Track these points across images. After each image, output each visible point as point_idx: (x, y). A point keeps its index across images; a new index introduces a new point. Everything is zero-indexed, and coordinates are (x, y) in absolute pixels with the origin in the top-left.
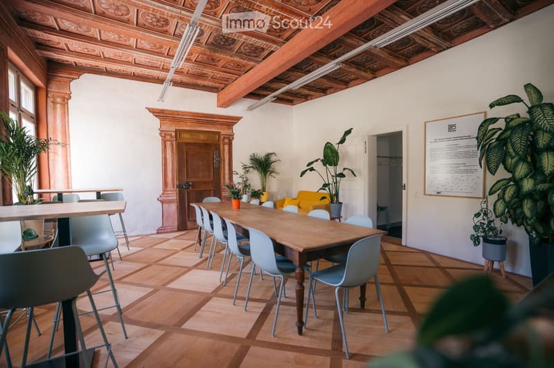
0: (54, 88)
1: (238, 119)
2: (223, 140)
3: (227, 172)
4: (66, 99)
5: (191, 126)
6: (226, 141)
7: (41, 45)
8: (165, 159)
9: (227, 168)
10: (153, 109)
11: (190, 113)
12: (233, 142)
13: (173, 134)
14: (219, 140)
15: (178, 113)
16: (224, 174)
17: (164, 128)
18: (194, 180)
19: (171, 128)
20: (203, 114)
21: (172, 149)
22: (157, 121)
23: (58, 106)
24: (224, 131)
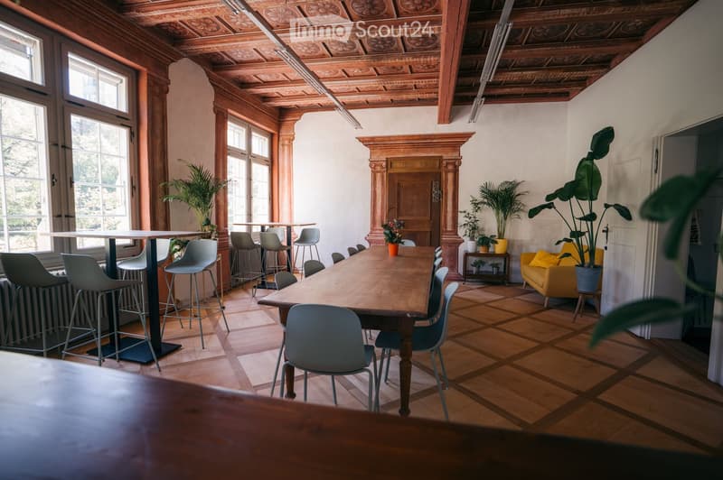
0: (283, 132)
1: (467, 136)
2: (446, 167)
3: (450, 209)
4: (291, 140)
5: (404, 153)
6: (450, 167)
7: (266, 98)
8: (374, 193)
9: (450, 203)
10: (363, 138)
11: (404, 136)
12: (460, 168)
13: (384, 164)
14: (440, 167)
15: (389, 138)
16: (446, 212)
17: (374, 158)
18: (405, 218)
19: (382, 157)
20: (420, 136)
21: (383, 181)
22: (367, 150)
23: (286, 148)
24: (448, 155)
